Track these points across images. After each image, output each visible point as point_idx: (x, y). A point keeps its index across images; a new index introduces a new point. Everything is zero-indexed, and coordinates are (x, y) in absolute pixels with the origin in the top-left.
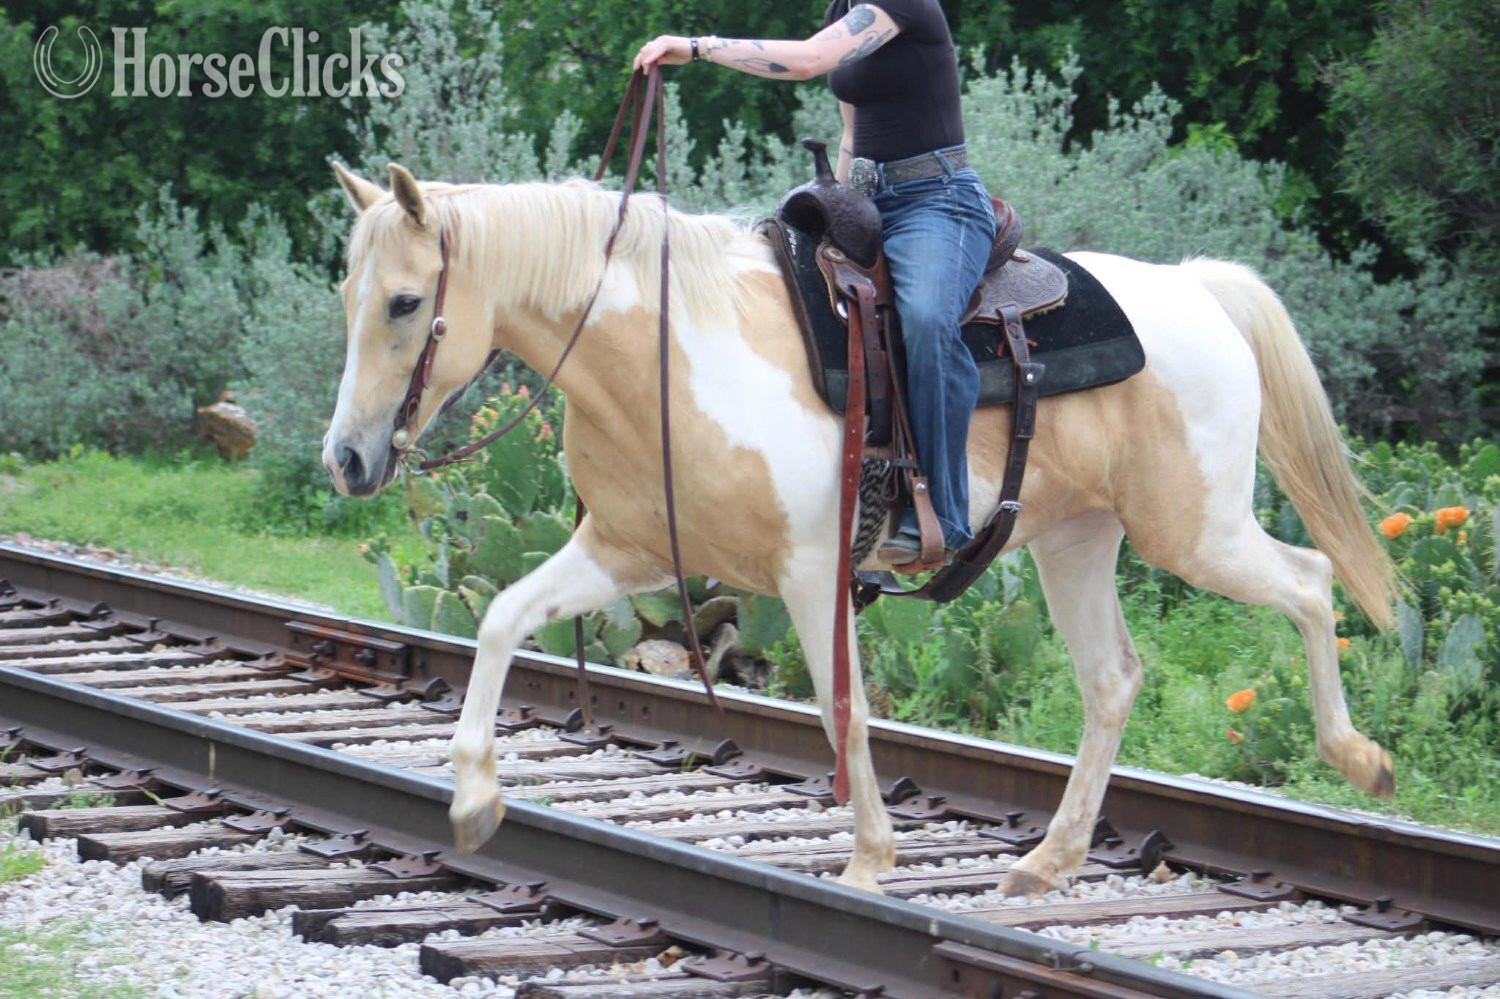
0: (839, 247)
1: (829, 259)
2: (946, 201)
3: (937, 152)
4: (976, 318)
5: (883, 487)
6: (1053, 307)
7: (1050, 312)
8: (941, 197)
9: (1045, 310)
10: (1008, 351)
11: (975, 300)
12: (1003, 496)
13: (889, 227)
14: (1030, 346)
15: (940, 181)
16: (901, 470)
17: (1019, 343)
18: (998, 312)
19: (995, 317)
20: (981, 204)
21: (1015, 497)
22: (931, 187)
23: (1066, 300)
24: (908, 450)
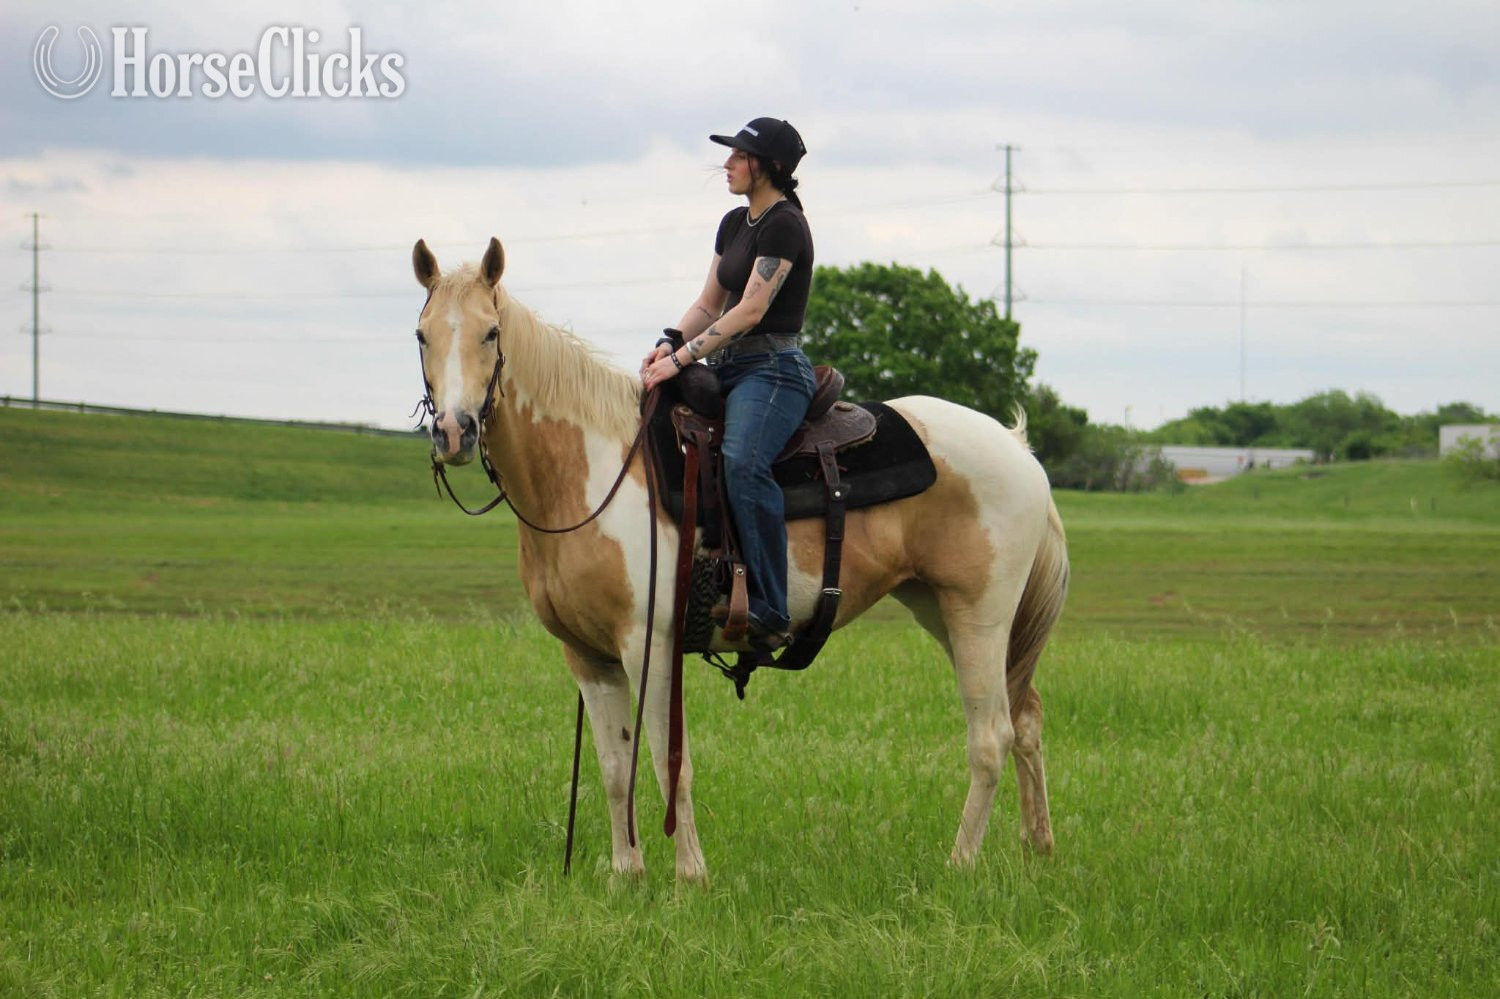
0: (689, 406)
1: (679, 415)
2: (771, 369)
3: (768, 335)
4: (797, 454)
5: (713, 582)
6: (861, 442)
7: (860, 446)
8: (765, 366)
9: (856, 444)
10: (822, 475)
11: (797, 438)
12: (825, 585)
13: (726, 391)
14: (841, 471)
15: (768, 355)
16: (726, 563)
17: (831, 469)
18: (817, 449)
19: (814, 451)
20: (799, 372)
21: (836, 585)
22: (757, 359)
23: (874, 437)
24: (731, 549)
